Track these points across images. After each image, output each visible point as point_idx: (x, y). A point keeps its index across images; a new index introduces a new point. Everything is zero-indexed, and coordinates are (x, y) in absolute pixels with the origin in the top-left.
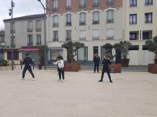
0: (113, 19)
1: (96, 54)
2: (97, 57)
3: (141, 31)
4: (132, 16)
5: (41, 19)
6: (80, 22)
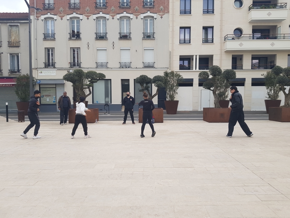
0: (154, 33)
1: (128, 93)
2: (129, 97)
3: (196, 56)
4: (183, 30)
5: (19, 24)
6: (96, 33)
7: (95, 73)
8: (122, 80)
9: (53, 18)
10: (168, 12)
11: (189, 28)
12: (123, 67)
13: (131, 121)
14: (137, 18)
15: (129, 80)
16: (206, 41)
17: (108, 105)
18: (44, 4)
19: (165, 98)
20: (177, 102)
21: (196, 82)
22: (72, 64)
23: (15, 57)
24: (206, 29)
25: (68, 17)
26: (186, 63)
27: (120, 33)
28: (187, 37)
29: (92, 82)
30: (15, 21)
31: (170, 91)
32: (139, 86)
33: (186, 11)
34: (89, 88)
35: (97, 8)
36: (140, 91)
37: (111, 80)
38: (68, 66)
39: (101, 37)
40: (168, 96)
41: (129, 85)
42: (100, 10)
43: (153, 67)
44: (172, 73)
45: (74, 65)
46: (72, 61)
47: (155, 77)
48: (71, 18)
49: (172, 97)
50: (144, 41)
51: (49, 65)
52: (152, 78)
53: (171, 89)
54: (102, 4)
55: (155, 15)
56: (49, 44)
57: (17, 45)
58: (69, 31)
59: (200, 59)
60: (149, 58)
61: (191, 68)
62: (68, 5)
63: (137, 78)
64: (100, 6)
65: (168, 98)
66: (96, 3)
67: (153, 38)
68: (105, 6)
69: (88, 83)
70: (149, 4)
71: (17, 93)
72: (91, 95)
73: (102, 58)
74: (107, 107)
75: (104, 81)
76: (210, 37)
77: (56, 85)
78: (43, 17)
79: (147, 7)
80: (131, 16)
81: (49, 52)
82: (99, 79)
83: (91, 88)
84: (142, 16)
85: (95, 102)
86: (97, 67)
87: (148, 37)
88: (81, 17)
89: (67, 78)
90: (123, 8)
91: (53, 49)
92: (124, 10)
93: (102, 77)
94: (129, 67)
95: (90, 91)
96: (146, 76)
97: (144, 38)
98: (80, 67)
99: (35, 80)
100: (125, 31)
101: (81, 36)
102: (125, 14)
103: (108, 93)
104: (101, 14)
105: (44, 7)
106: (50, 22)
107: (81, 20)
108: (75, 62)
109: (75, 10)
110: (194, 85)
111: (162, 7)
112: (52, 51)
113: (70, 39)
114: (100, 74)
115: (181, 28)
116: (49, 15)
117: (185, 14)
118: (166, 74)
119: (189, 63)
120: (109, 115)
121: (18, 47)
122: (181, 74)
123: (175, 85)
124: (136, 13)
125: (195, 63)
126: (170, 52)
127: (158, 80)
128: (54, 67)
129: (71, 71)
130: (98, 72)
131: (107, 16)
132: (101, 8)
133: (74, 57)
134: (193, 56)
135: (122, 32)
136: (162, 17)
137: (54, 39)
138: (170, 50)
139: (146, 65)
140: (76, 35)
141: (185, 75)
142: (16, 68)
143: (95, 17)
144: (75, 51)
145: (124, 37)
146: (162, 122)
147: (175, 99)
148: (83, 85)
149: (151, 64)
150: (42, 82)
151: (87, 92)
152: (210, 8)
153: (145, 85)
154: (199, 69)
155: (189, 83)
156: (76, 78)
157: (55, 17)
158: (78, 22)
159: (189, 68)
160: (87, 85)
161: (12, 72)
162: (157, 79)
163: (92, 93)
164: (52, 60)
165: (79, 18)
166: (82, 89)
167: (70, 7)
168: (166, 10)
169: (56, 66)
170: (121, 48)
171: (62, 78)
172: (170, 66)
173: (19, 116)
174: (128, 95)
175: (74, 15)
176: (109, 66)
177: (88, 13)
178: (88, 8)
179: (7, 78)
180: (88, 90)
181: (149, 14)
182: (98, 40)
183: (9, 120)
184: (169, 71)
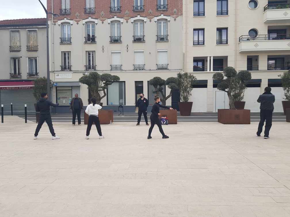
0: (167, 35)
1: (141, 95)
2: (142, 99)
3: (210, 57)
4: (197, 31)
5: (37, 29)
6: (111, 37)
7: (110, 75)
8: (136, 82)
9: (69, 23)
10: (182, 14)
11: (203, 29)
12: (136, 69)
13: (145, 123)
14: (150, 21)
15: (143, 81)
16: (220, 42)
17: (122, 107)
18: (61, 10)
19: (179, 99)
20: (191, 103)
21: (210, 83)
22: (88, 67)
23: (33, 61)
24: (220, 30)
25: (84, 21)
26: (200, 65)
27: (134, 36)
28: (201, 39)
29: (107, 84)
30: (34, 27)
31: (184, 92)
32: (153, 88)
33: (199, 13)
34: (103, 90)
35: (112, 12)
36: (154, 92)
37: (125, 82)
38: (84, 69)
39: (115, 41)
40: (182, 97)
41: (142, 87)
42: (114, 14)
43: (166, 69)
44: (186, 74)
45: (90, 68)
46: (88, 64)
47: (169, 79)
48: (86, 22)
49: (186, 98)
50: (157, 43)
51: (65, 68)
52: (166, 80)
53: (185, 90)
54: (116, 9)
55: (168, 18)
56: (65, 48)
57: (35, 49)
58: (84, 35)
59: (214, 60)
60: (162, 60)
61: (205, 70)
62: (84, 10)
63: (151, 80)
64: (115, 10)
65: (182, 99)
66: (111, 7)
67: (167, 40)
68: (120, 10)
69: (103, 85)
70: (162, 7)
71: (35, 96)
72: (106, 96)
73: (116, 61)
74: (121, 109)
75: (118, 83)
76: (224, 38)
77: (72, 87)
78: (60, 22)
79: (161, 10)
80: (145, 19)
81: (66, 55)
82: (114, 82)
83: (106, 90)
84: (156, 19)
85: (109, 104)
86: (111, 70)
87: (162, 39)
88: (96, 21)
89: (83, 80)
90: (137, 11)
91: (69, 53)
92: (138, 13)
93: (116, 79)
94: (142, 69)
95: (104, 93)
96: (160, 78)
97: (158, 40)
98: (95, 70)
99: (52, 83)
100: (139, 34)
101: (96, 40)
102: (139, 17)
103: (122, 95)
104: (116, 18)
105: (61, 13)
106: (66, 27)
107: (97, 24)
108: (90, 65)
109: (90, 15)
110: (208, 86)
111: (175, 10)
112: (68, 55)
113: (86, 42)
114: (114, 76)
115: (194, 30)
116: (65, 20)
117: (199, 16)
118: (180, 76)
119: (203, 65)
120: (123, 117)
121: (36, 51)
122: (194, 75)
123: (189, 86)
124: (150, 16)
125: (210, 65)
126: (184, 54)
127: (172, 82)
128: (71, 70)
129: (86, 74)
130: (113, 74)
131: (122, 20)
132: (116, 12)
133: (89, 60)
134: (207, 57)
135: (136, 34)
136: (175, 20)
137: (70, 43)
138: (184, 52)
139: (160, 66)
140: (91, 39)
141: (199, 76)
142: (34, 72)
143: (109, 21)
144: (90, 55)
145: (138, 40)
146: (176, 124)
147: (189, 101)
148: (98, 87)
149: (165, 66)
150: (58, 85)
151: (102, 94)
152: (224, 9)
153: (158, 87)
154: (214, 70)
155: (203, 84)
156: (92, 80)
157: (71, 22)
158: (93, 27)
159: (203, 69)
160: (101, 87)
161: (30, 75)
162: (170, 81)
163: (107, 94)
164: (68, 63)
165: (94, 22)
166: (97, 91)
167: (85, 12)
168: (179, 13)
169: (72, 69)
170: (135, 51)
171: (78, 80)
172: (184, 68)
173: (37, 117)
174: (141, 97)
175: (90, 19)
176: (123, 68)
177: (102, 18)
178: (103, 12)
179: (26, 81)
180: (102, 92)
181: (163, 16)
182: (113, 43)
183: (28, 121)
184: (182, 73)
